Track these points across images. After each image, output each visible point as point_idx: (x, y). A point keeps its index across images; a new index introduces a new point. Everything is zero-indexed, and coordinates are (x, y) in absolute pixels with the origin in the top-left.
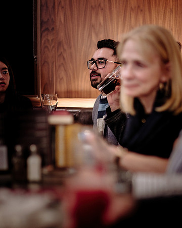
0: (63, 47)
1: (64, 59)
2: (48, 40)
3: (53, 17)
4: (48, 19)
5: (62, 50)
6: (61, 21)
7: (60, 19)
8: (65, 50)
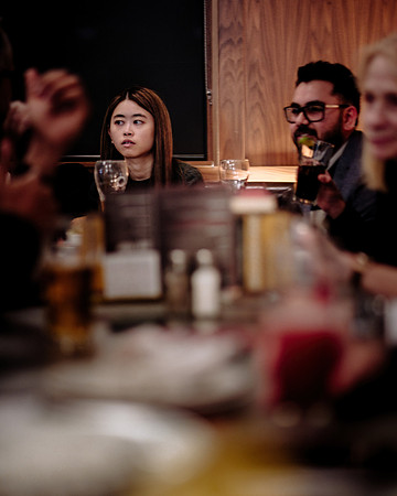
0: (259, 73)
1: (261, 94)
2: (232, 61)
3: (240, 19)
4: (232, 24)
5: (257, 79)
6: (254, 27)
7: (253, 22)
8: (261, 78)
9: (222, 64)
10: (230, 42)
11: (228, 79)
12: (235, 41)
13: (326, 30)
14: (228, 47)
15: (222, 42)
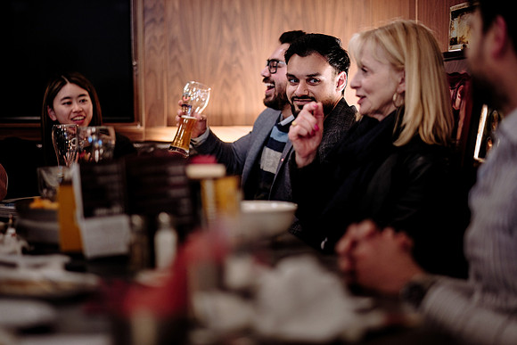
0: (178, 48)
5: (177, 53)
9: (147, 39)
10: (153, 20)
11: (152, 52)
12: (158, 19)
13: (235, 12)
14: (152, 25)
15: (146, 20)
